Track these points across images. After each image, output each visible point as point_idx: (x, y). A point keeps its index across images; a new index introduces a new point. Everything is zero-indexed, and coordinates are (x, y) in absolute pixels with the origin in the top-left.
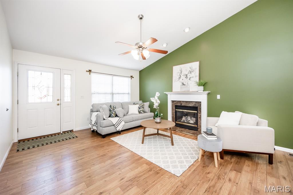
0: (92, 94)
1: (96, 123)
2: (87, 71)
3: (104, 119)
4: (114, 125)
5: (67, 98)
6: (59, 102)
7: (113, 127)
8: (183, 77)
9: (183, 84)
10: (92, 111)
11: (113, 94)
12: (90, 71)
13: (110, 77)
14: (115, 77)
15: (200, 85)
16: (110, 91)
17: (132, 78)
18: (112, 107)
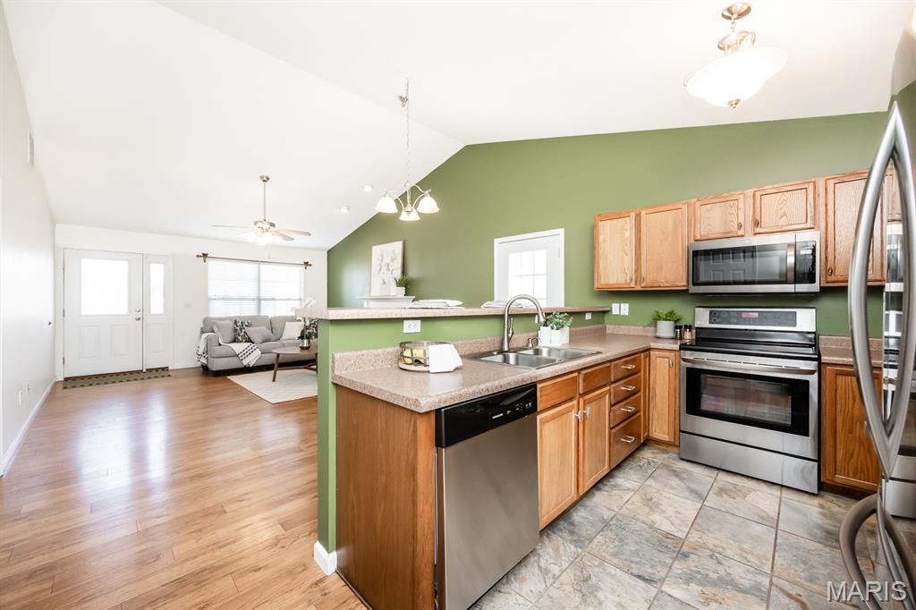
0: (211, 299)
1: (206, 352)
2: (198, 256)
3: (220, 345)
4: (237, 356)
5: (157, 306)
6: (140, 315)
7: (235, 359)
8: (384, 268)
9: (384, 283)
10: (203, 332)
11: (259, 300)
12: (205, 255)
13: (254, 266)
14: (263, 266)
15: (399, 284)
16: (254, 294)
17: (308, 267)
18: (239, 324)
